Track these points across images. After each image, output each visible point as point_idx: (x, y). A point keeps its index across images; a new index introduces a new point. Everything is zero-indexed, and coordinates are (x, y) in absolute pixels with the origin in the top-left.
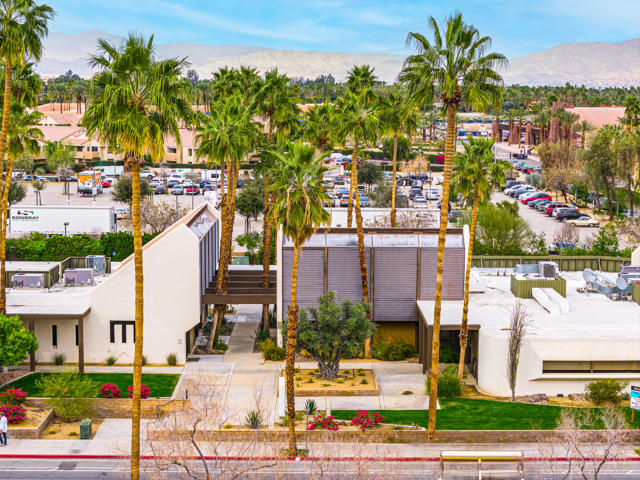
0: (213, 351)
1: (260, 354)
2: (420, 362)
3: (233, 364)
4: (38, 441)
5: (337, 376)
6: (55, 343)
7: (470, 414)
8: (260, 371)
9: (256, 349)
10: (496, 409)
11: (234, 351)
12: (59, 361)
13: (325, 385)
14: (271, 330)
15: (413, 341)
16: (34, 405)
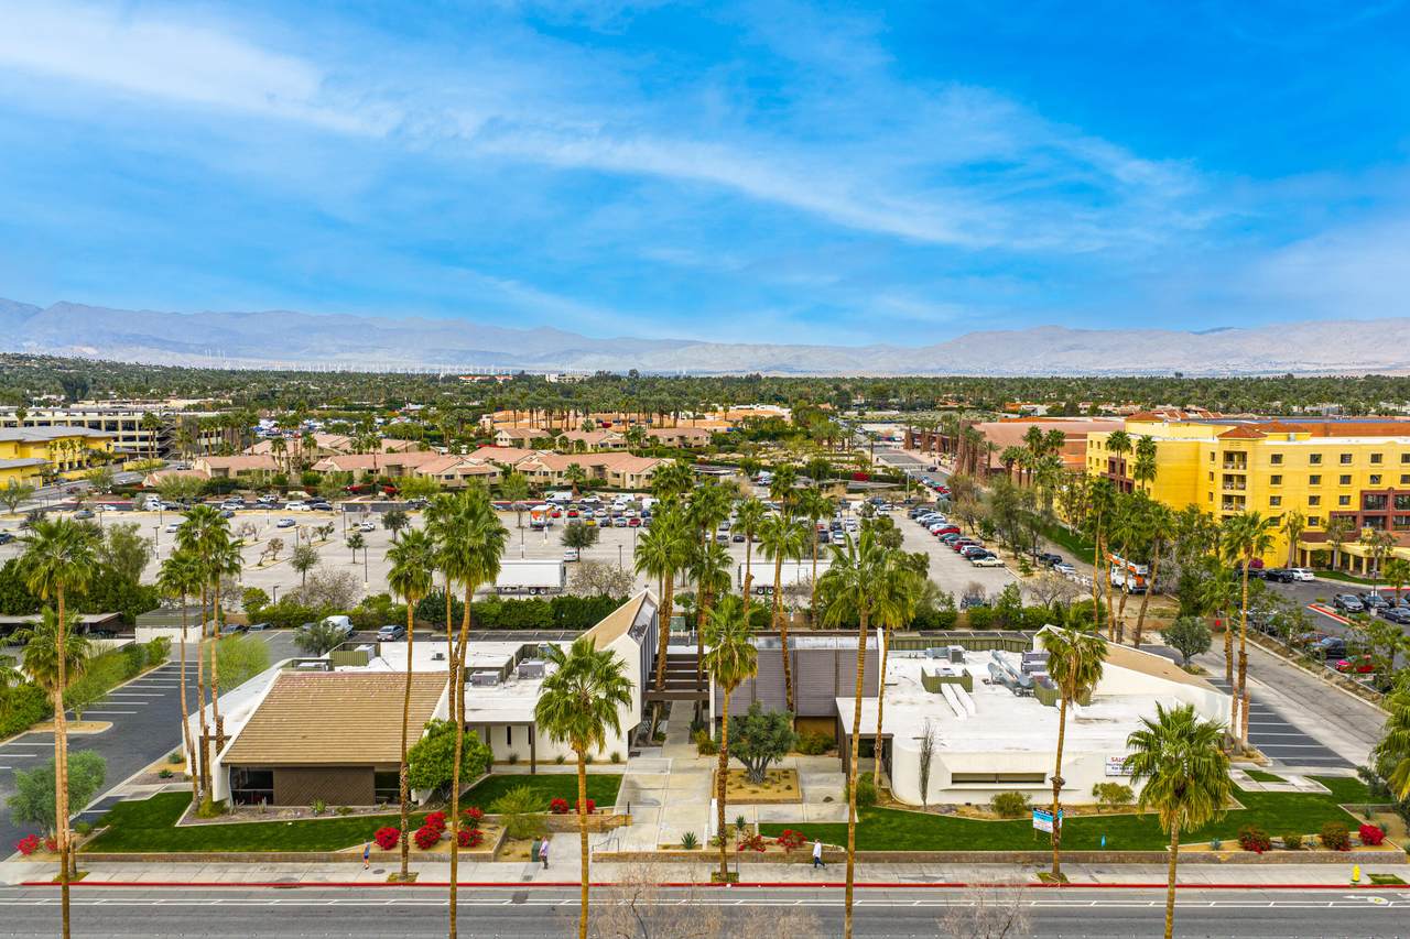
0: (653, 743)
1: (696, 746)
2: (839, 757)
3: (670, 760)
4: (493, 863)
5: (765, 780)
6: (509, 742)
7: (886, 829)
8: (694, 769)
9: (692, 739)
10: (910, 823)
11: (672, 742)
12: (513, 761)
13: (754, 792)
14: (704, 711)
15: (834, 733)
16: (489, 822)
